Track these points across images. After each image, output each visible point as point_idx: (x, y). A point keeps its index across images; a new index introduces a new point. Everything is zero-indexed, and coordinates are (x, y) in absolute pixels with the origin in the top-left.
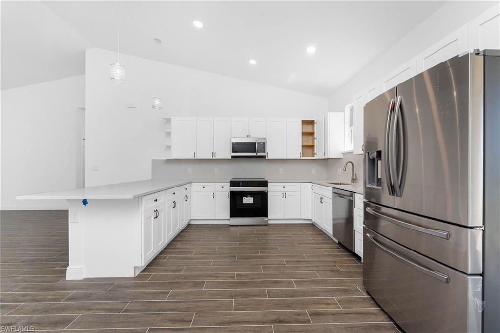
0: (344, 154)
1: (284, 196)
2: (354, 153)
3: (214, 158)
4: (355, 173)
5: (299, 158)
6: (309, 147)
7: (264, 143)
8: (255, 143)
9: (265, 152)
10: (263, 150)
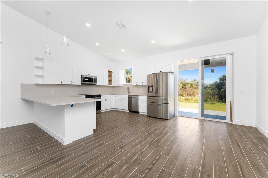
0: (123, 84)
1: (106, 100)
2: (132, 85)
3: (72, 84)
4: (129, 91)
5: (108, 85)
6: (110, 81)
7: (96, 79)
8: (93, 78)
9: (96, 82)
10: (96, 81)
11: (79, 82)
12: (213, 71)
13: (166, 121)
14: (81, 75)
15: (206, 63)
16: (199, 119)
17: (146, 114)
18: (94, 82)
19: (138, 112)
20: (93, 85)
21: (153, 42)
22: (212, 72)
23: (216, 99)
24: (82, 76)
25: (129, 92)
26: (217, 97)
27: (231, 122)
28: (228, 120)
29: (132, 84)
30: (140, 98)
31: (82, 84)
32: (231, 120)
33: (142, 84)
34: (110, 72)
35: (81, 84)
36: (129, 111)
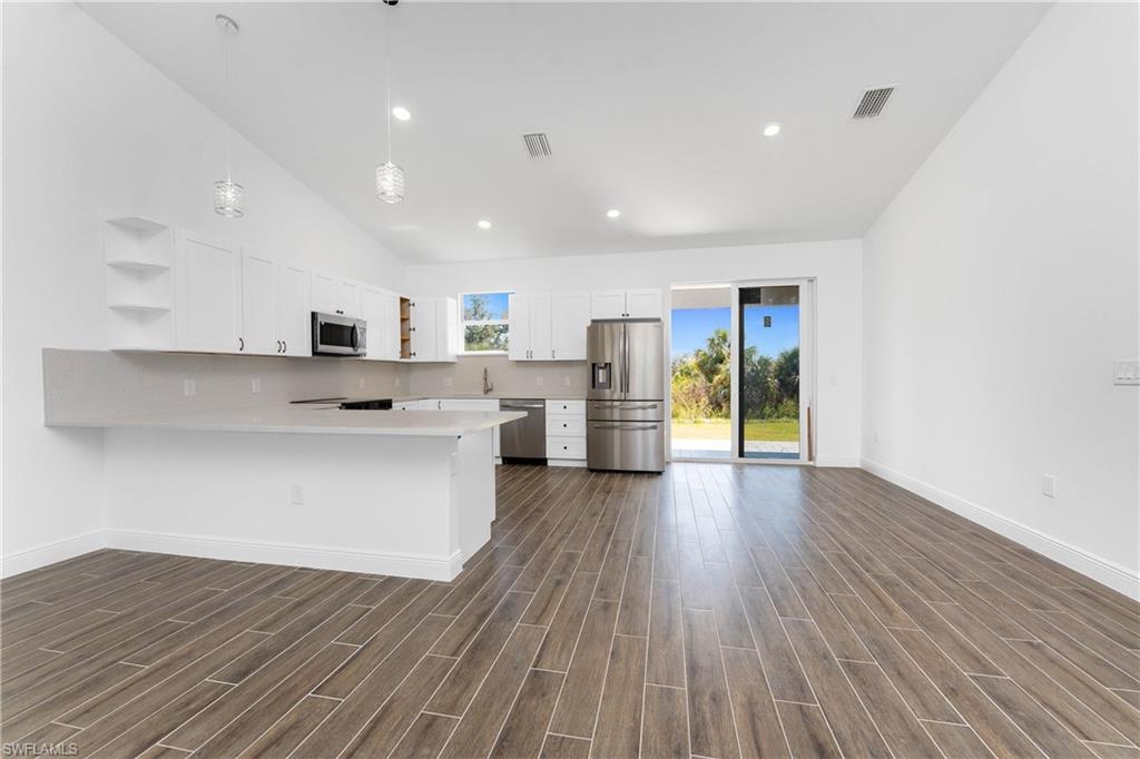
2: (510, 358)
5: (398, 360)
6: (404, 342)
7: (364, 330)
8: (353, 329)
9: (365, 346)
10: (364, 343)
11: (301, 346)
12: (768, 322)
13: (657, 481)
14: (314, 315)
15: (748, 296)
16: (735, 464)
17: (584, 465)
18: (360, 346)
19: (543, 462)
21: (613, 214)
22: (765, 325)
23: (702, 407)
24: (317, 316)
25: (490, 387)
26: (705, 400)
27: (811, 463)
28: (804, 460)
29: (507, 356)
30: (553, 410)
31: (313, 354)
32: (811, 458)
33: (550, 358)
34: (403, 301)
35: (310, 355)
36: (499, 462)
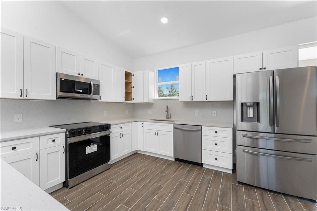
0: (155, 100)
1: (121, 136)
4: (169, 113)
5: (124, 102)
7: (97, 87)
8: (90, 84)
9: (99, 94)
10: (97, 92)
14: (56, 74)
18: (94, 94)
19: (201, 165)
20: (91, 101)
24: (58, 75)
25: (169, 116)
29: (178, 99)
30: (207, 133)
31: (57, 98)
33: (204, 100)
34: (127, 74)
35: (55, 98)
36: (173, 160)
